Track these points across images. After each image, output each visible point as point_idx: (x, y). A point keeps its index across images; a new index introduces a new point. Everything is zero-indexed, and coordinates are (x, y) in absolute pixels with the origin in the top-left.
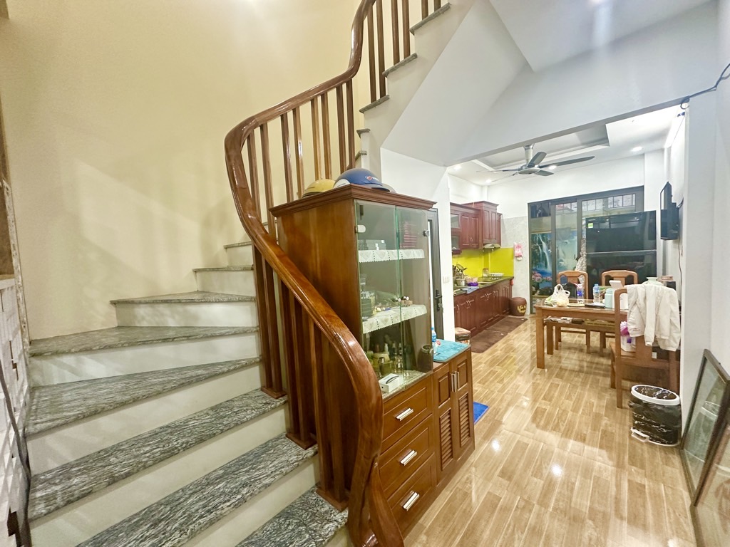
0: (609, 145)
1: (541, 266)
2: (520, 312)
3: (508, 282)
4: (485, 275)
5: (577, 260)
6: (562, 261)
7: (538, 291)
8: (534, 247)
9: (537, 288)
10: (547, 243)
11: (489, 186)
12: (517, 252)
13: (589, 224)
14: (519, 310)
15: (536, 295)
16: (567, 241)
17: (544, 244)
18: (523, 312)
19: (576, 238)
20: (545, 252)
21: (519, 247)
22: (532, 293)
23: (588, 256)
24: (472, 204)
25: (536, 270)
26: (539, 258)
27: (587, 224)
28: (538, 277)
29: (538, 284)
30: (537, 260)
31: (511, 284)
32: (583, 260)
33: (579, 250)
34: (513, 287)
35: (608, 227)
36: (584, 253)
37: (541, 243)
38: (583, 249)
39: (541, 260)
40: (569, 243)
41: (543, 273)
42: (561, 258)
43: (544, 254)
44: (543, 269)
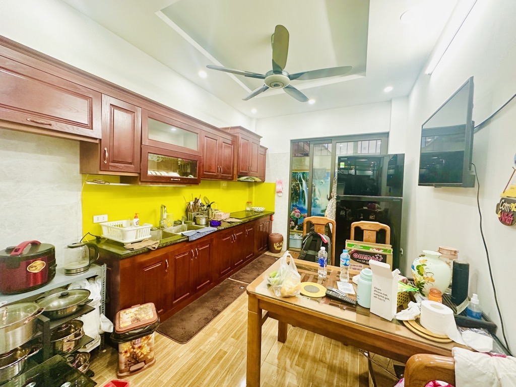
0: (365, 76)
1: (300, 203)
2: (276, 249)
3: (269, 217)
4: (248, 209)
5: (329, 200)
6: (317, 199)
7: (297, 226)
8: (296, 184)
9: (296, 223)
10: (307, 181)
11: (258, 119)
12: (279, 188)
13: (341, 163)
14: (275, 247)
15: (295, 229)
16: (322, 181)
17: (304, 182)
18: (279, 249)
19: (329, 178)
20: (304, 189)
21: (280, 182)
22: (290, 228)
23: (338, 198)
24: (228, 128)
25: (296, 206)
26: (299, 196)
27: (339, 165)
28: (296, 214)
29: (297, 219)
30: (297, 197)
31: (271, 219)
32: (333, 201)
33: (331, 192)
34: (273, 222)
35: (354, 174)
36: (334, 194)
37: (301, 181)
38: (334, 189)
39: (301, 197)
40: (324, 183)
41: (302, 210)
42: (317, 197)
43: (303, 191)
44: (302, 206)
